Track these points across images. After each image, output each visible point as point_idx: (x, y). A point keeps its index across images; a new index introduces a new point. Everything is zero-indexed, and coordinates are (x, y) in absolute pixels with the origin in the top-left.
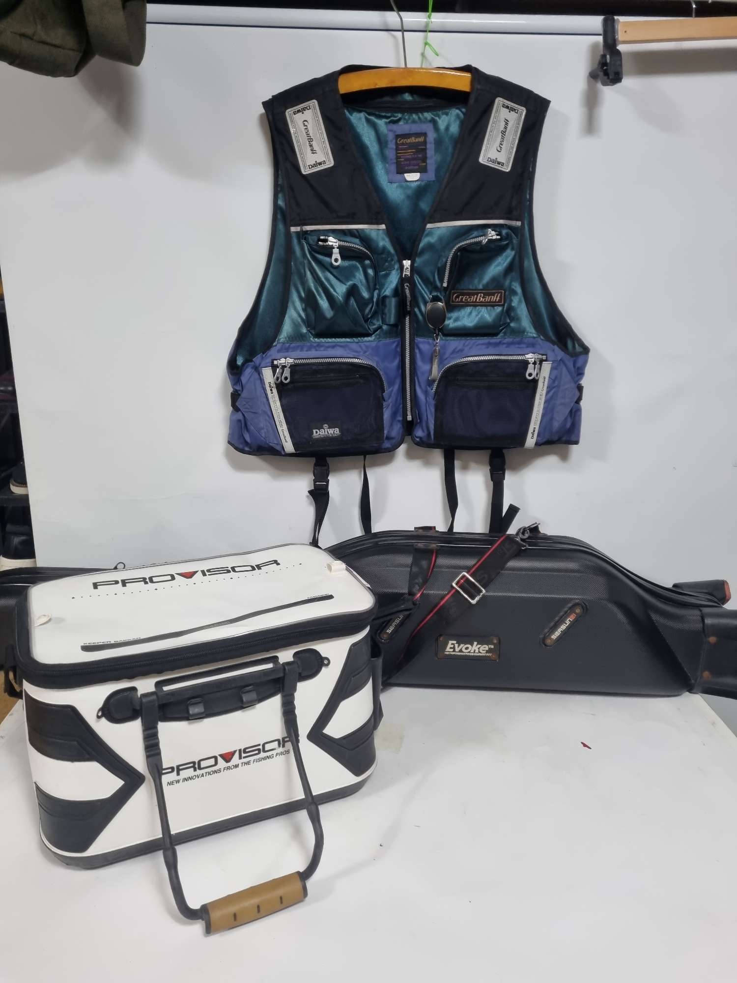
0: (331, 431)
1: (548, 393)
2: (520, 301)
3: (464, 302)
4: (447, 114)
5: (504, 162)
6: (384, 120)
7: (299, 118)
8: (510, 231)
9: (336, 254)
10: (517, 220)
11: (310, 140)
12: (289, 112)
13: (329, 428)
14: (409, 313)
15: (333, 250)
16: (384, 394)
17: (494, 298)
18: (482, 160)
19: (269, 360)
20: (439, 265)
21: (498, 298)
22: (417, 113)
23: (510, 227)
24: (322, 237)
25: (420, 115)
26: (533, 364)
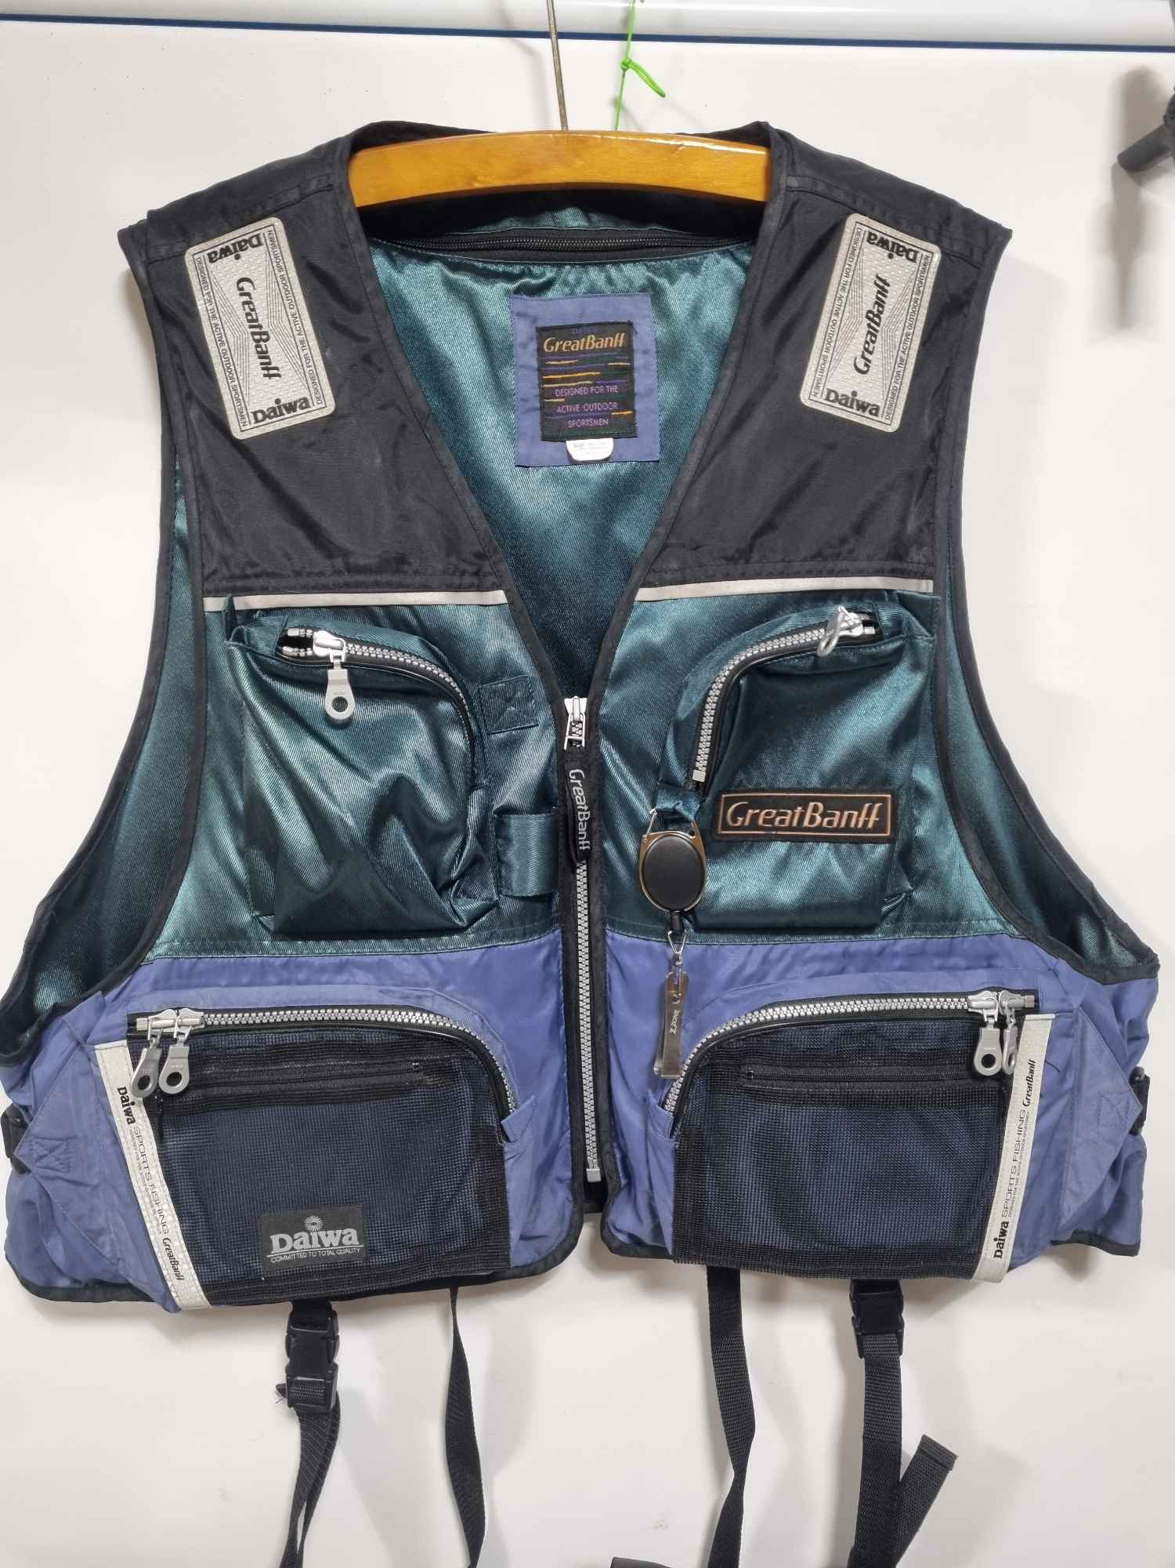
0: (331, 1238)
1: (1043, 1112)
2: (940, 823)
3: (762, 829)
4: (694, 270)
5: (881, 404)
6: (502, 286)
7: (226, 271)
8: (906, 613)
9: (339, 683)
10: (921, 576)
11: (260, 337)
12: (194, 256)
13: (325, 1228)
14: (587, 856)
15: (330, 671)
16: (503, 1122)
17: (858, 819)
18: (810, 396)
19: (119, 1017)
20: (682, 715)
21: (873, 818)
22: (601, 265)
23: (904, 601)
24: (293, 633)
25: (613, 271)
26: (996, 1025)
